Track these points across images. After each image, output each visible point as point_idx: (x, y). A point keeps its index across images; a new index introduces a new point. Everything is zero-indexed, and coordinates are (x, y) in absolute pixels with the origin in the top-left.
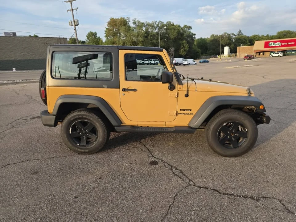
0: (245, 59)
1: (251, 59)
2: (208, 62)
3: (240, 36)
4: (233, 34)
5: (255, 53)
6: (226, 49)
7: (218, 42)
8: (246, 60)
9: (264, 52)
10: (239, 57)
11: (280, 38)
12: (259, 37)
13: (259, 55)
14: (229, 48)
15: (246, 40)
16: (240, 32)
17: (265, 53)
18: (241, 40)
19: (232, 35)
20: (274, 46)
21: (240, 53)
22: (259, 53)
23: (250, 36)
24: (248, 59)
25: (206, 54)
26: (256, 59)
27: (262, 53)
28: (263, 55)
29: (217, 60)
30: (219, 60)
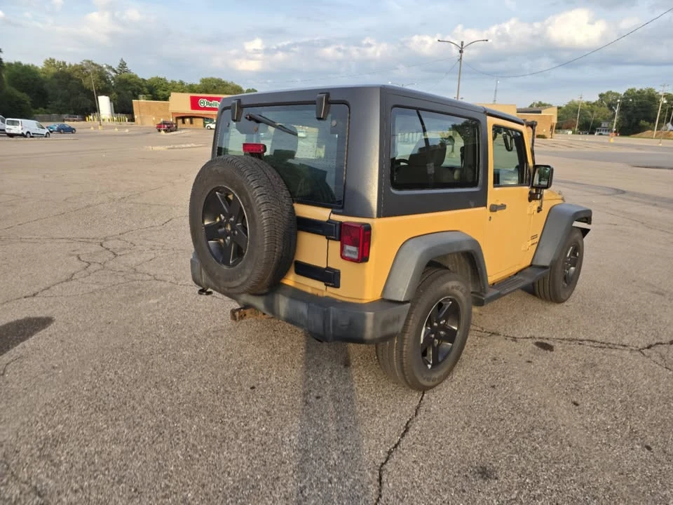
0: (160, 131)
1: (171, 131)
2: (71, 130)
3: (124, 76)
4: (110, 68)
5: (174, 118)
6: (104, 103)
7: (74, 81)
8: (163, 132)
9: (191, 117)
10: (142, 124)
11: (207, 92)
12: (167, 83)
13: (184, 123)
14: (111, 101)
15: (142, 87)
16: (123, 65)
17: (194, 120)
18: (129, 84)
19: (107, 70)
20: (208, 106)
21: (142, 115)
22: (183, 118)
23: (147, 79)
24: (166, 131)
25: (45, 108)
26: (183, 132)
27: (187, 120)
28: (191, 123)
29: (92, 128)
30: (96, 127)
